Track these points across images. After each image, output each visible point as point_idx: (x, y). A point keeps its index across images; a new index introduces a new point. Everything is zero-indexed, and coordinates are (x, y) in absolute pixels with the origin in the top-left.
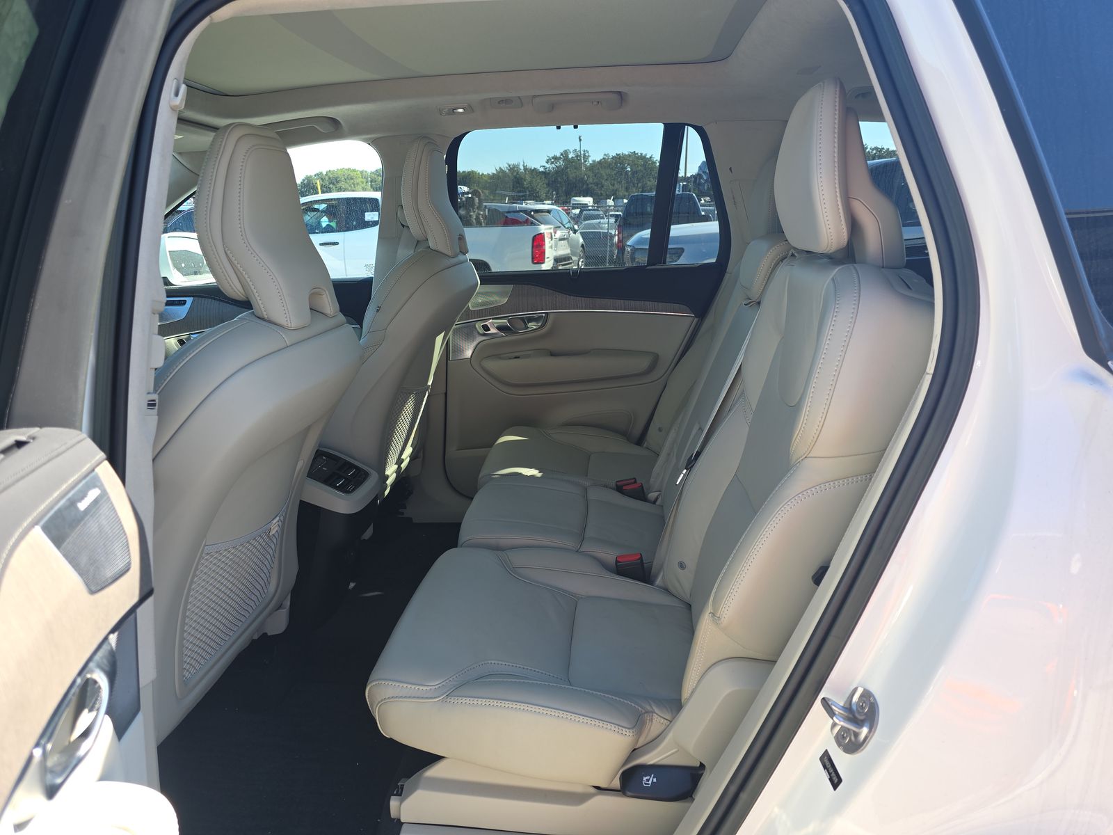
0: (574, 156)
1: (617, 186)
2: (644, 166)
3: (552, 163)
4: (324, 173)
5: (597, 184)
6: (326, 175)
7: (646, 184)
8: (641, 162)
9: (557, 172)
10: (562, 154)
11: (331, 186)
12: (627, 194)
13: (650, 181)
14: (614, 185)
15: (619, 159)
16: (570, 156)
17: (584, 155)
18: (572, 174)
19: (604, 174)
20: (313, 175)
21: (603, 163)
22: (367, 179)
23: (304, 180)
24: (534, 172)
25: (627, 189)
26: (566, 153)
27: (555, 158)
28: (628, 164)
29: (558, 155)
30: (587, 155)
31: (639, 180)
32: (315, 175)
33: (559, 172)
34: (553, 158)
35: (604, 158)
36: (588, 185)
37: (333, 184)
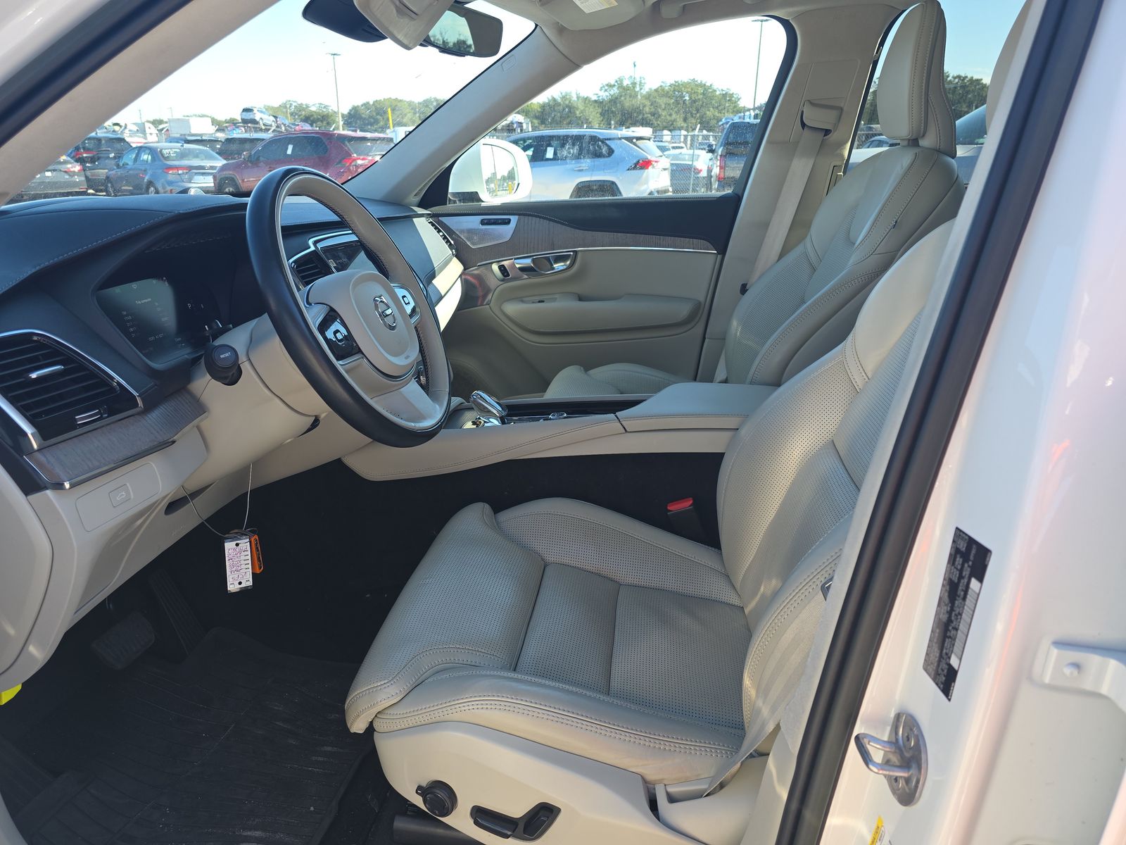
0: (629, 83)
1: (674, 116)
2: (703, 94)
3: (606, 90)
4: (371, 103)
5: (653, 114)
6: (374, 104)
7: (705, 114)
8: (701, 90)
9: (611, 101)
10: (616, 82)
11: (379, 117)
12: (685, 125)
13: (709, 111)
14: (670, 115)
15: (677, 88)
16: (625, 84)
17: (641, 83)
18: (627, 103)
19: (661, 103)
20: (360, 105)
21: (660, 92)
22: (415, 110)
23: (351, 110)
24: (586, 100)
25: (685, 120)
26: (620, 81)
27: (611, 86)
28: (687, 93)
29: (613, 83)
30: (643, 82)
31: (698, 111)
32: (362, 105)
33: (614, 101)
34: (607, 85)
35: (661, 86)
36: (643, 114)
37: (381, 116)
